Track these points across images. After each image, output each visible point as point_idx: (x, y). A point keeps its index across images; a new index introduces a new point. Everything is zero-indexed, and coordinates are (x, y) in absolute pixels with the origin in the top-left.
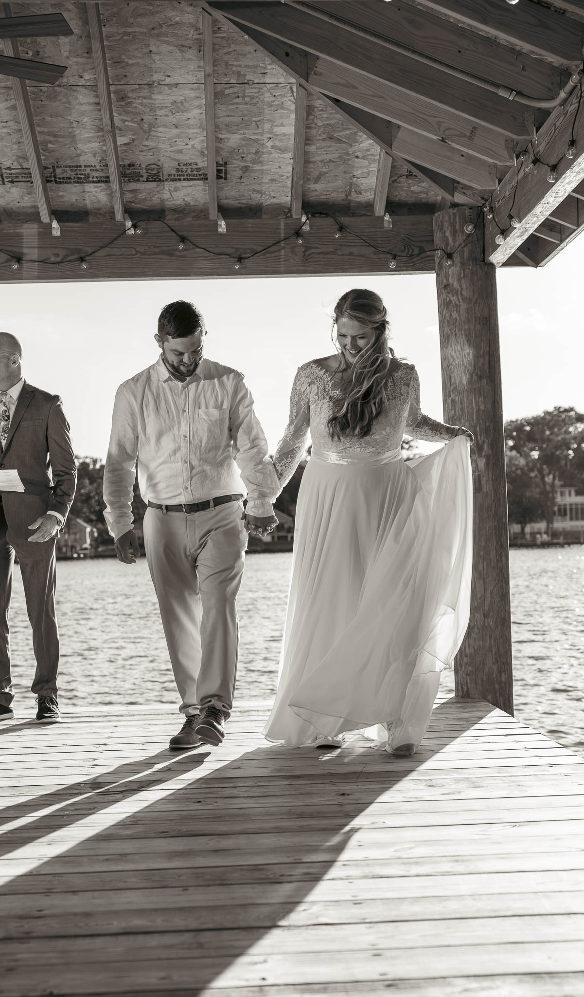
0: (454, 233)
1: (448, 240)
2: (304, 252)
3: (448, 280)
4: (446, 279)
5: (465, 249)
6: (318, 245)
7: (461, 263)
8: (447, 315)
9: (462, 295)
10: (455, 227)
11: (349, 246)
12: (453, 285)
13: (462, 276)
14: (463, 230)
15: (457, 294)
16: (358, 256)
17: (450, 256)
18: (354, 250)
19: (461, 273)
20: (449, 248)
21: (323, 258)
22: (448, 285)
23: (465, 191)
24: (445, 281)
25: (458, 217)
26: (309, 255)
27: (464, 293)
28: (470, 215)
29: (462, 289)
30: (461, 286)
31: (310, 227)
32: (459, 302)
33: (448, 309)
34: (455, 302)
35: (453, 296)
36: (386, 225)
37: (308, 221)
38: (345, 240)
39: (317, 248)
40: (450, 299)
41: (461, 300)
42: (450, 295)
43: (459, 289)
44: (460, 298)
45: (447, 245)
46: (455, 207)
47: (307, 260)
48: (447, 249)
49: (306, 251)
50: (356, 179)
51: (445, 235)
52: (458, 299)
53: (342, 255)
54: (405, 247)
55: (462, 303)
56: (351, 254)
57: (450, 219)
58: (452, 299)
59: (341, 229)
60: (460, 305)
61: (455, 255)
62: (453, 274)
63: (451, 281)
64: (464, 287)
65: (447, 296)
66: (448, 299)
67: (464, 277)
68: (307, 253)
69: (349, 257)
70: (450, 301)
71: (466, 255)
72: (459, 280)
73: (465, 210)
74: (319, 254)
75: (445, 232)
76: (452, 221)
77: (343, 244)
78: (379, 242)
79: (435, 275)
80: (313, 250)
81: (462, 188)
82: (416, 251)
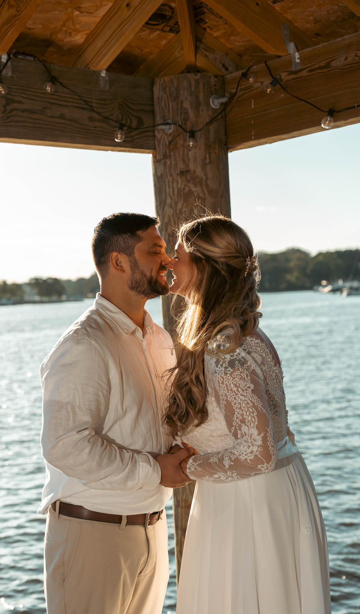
0: (197, 105)
1: (187, 113)
2: (4, 106)
3: (188, 166)
4: (184, 162)
5: (212, 128)
6: (23, 100)
7: (206, 145)
8: (184, 209)
9: (207, 186)
10: (197, 98)
11: (60, 105)
12: (195, 172)
13: (208, 161)
14: (208, 104)
15: (201, 185)
16: (72, 120)
17: (192, 134)
18: (66, 112)
19: (205, 158)
20: (189, 123)
21: (29, 118)
22: (188, 171)
23: (207, 54)
24: (181, 166)
25: (201, 85)
26: (10, 112)
27: (210, 183)
28: (215, 85)
29: (207, 178)
30: (206, 174)
31: (13, 72)
32: (204, 194)
33: (186, 201)
34: (198, 194)
35: (195, 186)
36: (102, 83)
37: (9, 63)
38: (55, 97)
39: (20, 102)
40: (190, 190)
41: (206, 192)
42: (191, 185)
43: (204, 178)
44: (205, 189)
45: (186, 119)
46: (198, 72)
47: (8, 117)
48: (186, 124)
49: (7, 104)
50: (77, 13)
51: (182, 106)
52: (203, 191)
53: (52, 117)
54: (122, 116)
55: (207, 196)
56: (62, 116)
57: (190, 86)
58: (193, 189)
59: (53, 80)
60: (205, 199)
61: (198, 134)
62: (195, 157)
63: (192, 167)
64: (210, 175)
65: (185, 185)
66: (187, 189)
67: (210, 163)
68: (8, 108)
69: (61, 121)
70: (190, 192)
71: (212, 134)
72: (204, 166)
73: (210, 78)
74: (24, 111)
75: (182, 102)
76: (193, 89)
77: (53, 101)
78: (94, 105)
79: (151, 156)
80: (16, 105)
81: (205, 50)
82: (134, 124)
